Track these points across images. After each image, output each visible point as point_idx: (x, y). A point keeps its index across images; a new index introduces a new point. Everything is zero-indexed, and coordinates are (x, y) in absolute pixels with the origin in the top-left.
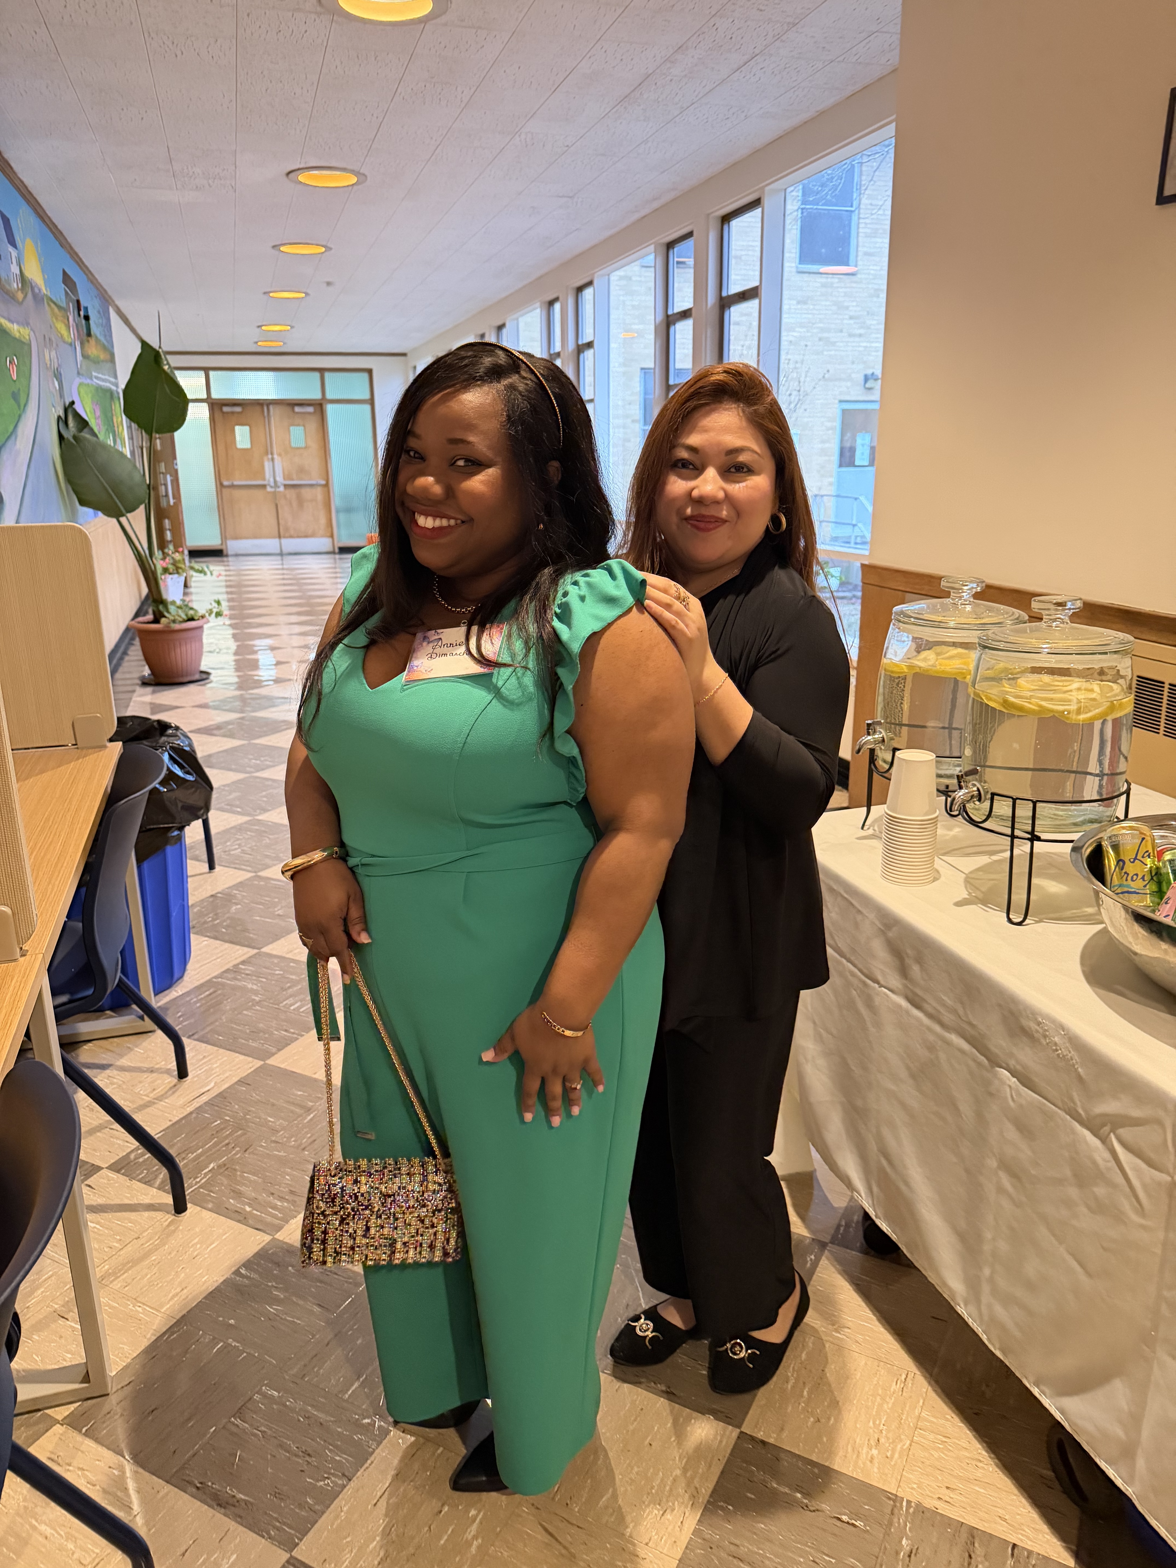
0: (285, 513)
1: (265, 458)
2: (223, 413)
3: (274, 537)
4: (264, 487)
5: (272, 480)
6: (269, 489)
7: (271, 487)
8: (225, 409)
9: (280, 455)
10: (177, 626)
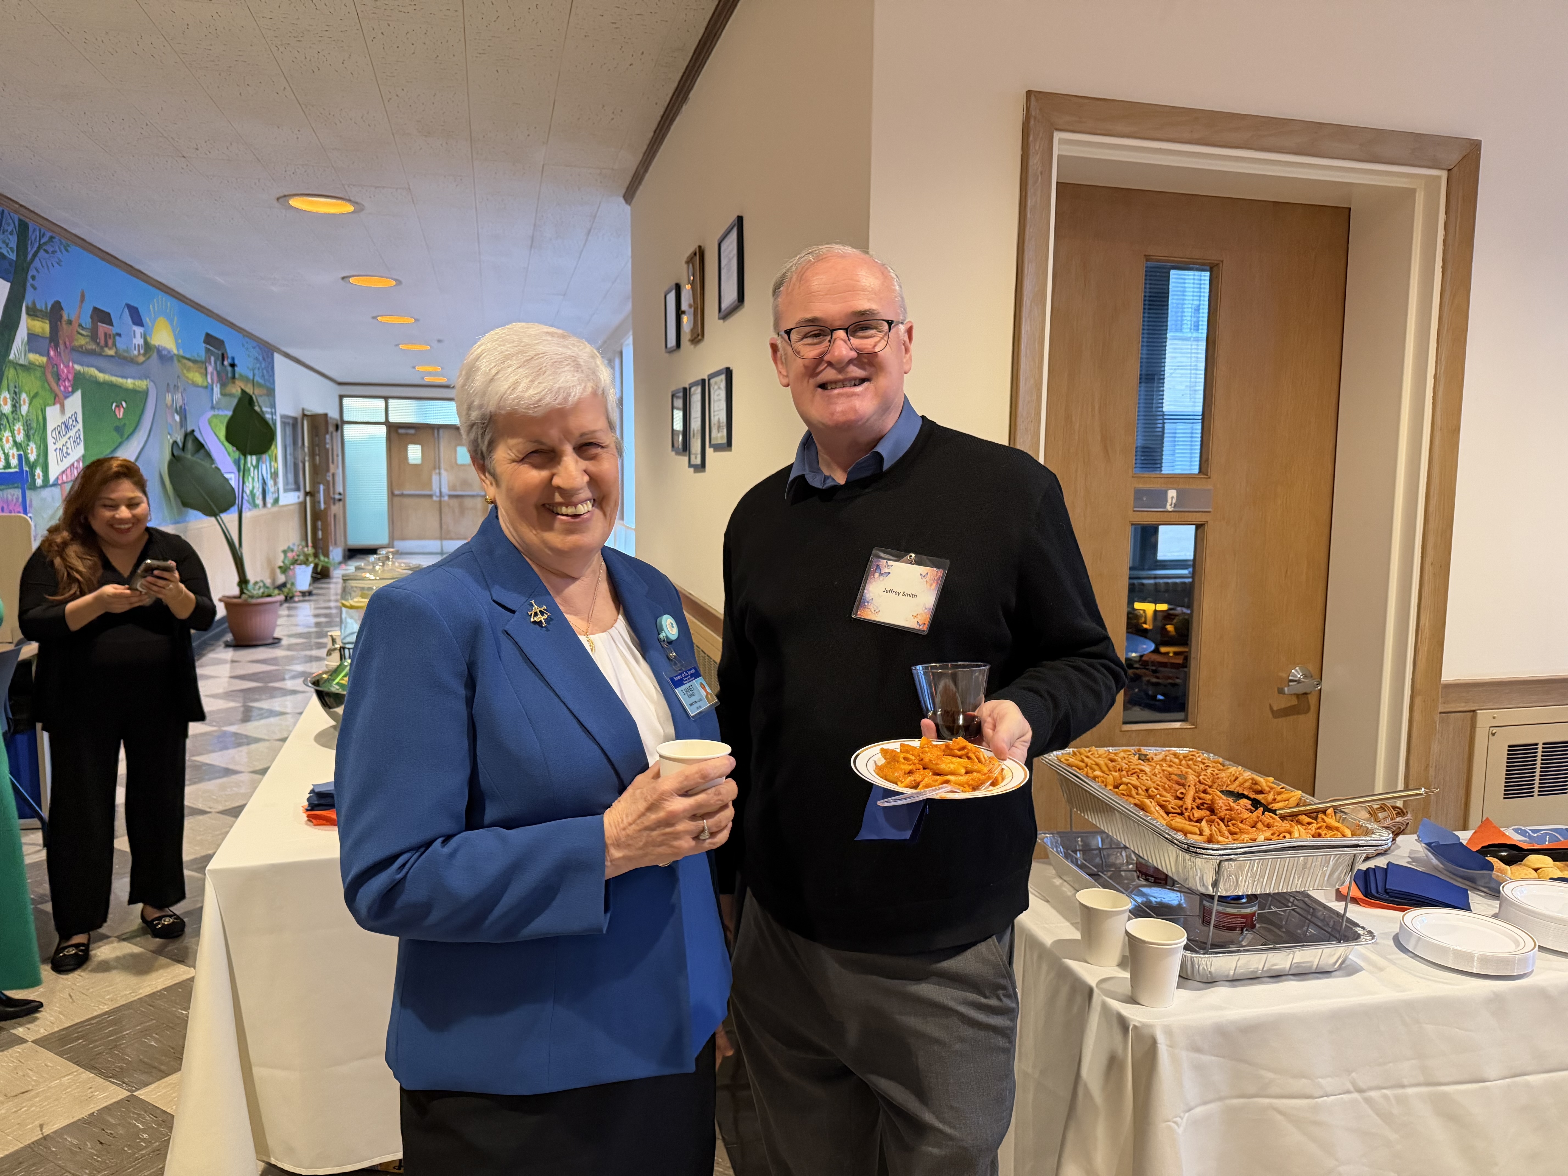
0: (448, 519)
1: (433, 473)
2: (399, 434)
3: (436, 539)
4: (430, 496)
5: (438, 491)
6: (435, 498)
7: (437, 497)
8: (401, 431)
9: (446, 470)
10: (254, 601)
